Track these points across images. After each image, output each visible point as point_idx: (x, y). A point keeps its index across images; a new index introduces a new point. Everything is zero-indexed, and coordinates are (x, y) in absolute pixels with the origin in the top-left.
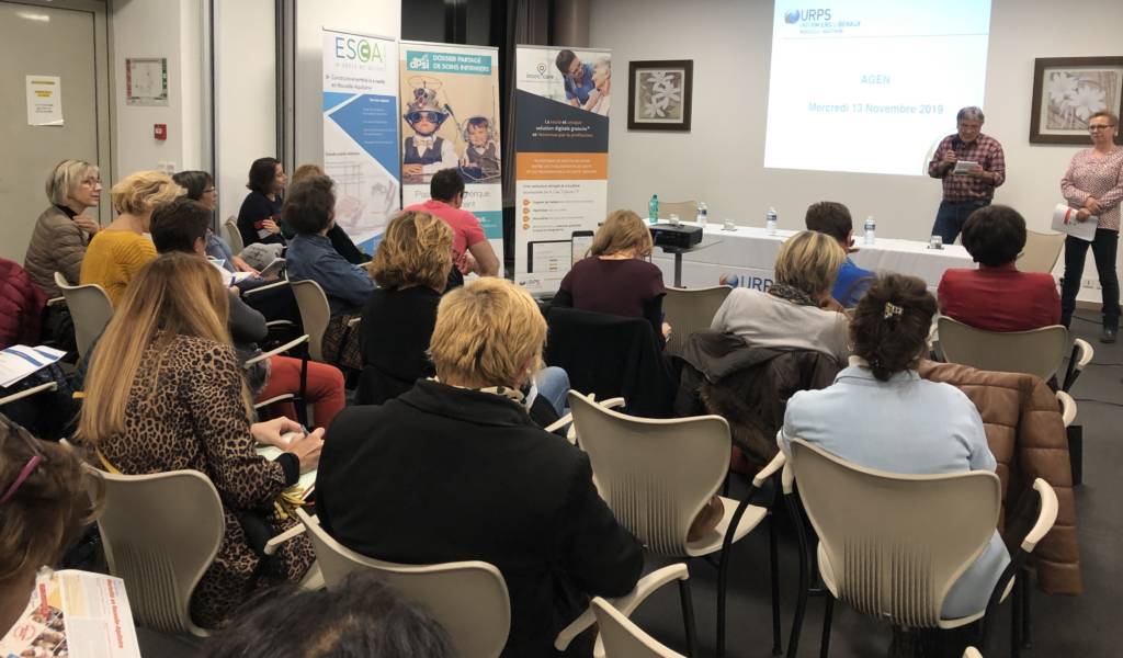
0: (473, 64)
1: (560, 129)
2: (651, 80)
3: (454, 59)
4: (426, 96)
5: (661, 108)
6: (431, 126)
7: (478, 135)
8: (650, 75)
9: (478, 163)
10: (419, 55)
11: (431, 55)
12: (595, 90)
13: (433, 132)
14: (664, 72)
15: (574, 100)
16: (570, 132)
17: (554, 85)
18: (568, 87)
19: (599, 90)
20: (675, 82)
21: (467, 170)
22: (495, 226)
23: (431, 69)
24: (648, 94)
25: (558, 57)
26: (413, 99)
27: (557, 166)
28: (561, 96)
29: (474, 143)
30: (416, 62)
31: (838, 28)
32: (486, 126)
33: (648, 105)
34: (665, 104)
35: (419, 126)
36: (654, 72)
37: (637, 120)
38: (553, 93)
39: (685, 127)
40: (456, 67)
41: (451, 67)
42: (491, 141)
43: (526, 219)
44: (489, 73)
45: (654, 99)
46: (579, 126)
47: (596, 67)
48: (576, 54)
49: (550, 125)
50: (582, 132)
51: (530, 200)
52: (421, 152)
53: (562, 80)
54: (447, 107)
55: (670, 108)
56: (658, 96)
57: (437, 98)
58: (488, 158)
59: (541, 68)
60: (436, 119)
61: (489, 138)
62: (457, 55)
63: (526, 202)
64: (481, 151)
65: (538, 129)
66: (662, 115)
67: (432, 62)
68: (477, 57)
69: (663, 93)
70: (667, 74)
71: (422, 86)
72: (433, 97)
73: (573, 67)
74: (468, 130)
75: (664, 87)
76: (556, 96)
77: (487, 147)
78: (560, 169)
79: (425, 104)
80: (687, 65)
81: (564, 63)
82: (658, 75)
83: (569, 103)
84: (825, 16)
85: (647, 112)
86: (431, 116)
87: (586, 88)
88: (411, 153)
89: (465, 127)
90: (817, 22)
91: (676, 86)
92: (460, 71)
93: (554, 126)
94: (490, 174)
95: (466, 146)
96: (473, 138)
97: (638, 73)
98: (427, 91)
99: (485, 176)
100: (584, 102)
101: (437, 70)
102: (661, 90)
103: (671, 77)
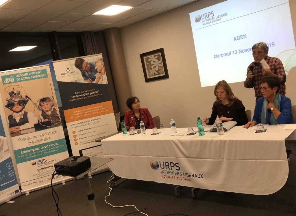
0: (37, 75)
1: (84, 95)
2: (149, 60)
3: (27, 74)
4: (15, 94)
5: (156, 71)
6: (20, 107)
7: (46, 106)
8: (149, 58)
9: (48, 119)
10: (8, 76)
11: (14, 75)
12: (98, 73)
13: (22, 110)
14: (153, 56)
15: (88, 80)
16: (89, 95)
17: (76, 76)
18: (84, 75)
19: (100, 73)
20: (158, 59)
21: (43, 123)
22: (63, 146)
23: (16, 81)
24: (150, 66)
25: (75, 63)
26: (9, 97)
27: (86, 112)
28: (81, 79)
29: (44, 110)
30: (7, 80)
31: (218, 19)
32: (50, 101)
33: (151, 71)
34: (157, 69)
35: (14, 109)
36: (150, 56)
37: (148, 77)
38: (76, 79)
39: (166, 76)
40: (29, 78)
41: (26, 78)
42: (54, 107)
43: (76, 140)
44: (47, 77)
45: (152, 67)
46: (94, 91)
47: (96, 63)
48: (84, 59)
49: (78, 94)
50: (96, 94)
51: (76, 131)
52: (18, 120)
53: (80, 72)
54: (26, 97)
55: (159, 70)
56: (154, 66)
57: (21, 94)
58: (54, 115)
59: (68, 69)
60: (22, 103)
61: (52, 106)
62: (28, 73)
63: (74, 132)
64: (49, 113)
65: (72, 97)
66: (157, 73)
67: (15, 78)
68: (39, 71)
69: (155, 64)
70: (155, 56)
71: (12, 90)
72: (19, 94)
73: (84, 65)
74: (40, 105)
75: (155, 62)
76: (78, 80)
77: (52, 110)
78: (89, 113)
79: (16, 98)
80: (161, 51)
81: (79, 65)
82: (152, 57)
83: (86, 82)
84: (211, 15)
85: (151, 74)
86: (19, 103)
87: (93, 73)
88: (13, 122)
89: (38, 104)
90: (208, 18)
91: (159, 60)
92: (31, 79)
93: (81, 94)
94: (56, 122)
95: (41, 112)
96: (43, 108)
97: (144, 58)
98: (15, 92)
99: (53, 124)
100: (93, 80)
101: (19, 81)
102: (154, 63)
103: (156, 57)
